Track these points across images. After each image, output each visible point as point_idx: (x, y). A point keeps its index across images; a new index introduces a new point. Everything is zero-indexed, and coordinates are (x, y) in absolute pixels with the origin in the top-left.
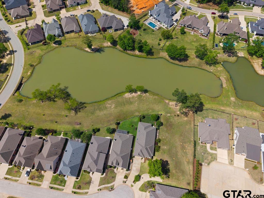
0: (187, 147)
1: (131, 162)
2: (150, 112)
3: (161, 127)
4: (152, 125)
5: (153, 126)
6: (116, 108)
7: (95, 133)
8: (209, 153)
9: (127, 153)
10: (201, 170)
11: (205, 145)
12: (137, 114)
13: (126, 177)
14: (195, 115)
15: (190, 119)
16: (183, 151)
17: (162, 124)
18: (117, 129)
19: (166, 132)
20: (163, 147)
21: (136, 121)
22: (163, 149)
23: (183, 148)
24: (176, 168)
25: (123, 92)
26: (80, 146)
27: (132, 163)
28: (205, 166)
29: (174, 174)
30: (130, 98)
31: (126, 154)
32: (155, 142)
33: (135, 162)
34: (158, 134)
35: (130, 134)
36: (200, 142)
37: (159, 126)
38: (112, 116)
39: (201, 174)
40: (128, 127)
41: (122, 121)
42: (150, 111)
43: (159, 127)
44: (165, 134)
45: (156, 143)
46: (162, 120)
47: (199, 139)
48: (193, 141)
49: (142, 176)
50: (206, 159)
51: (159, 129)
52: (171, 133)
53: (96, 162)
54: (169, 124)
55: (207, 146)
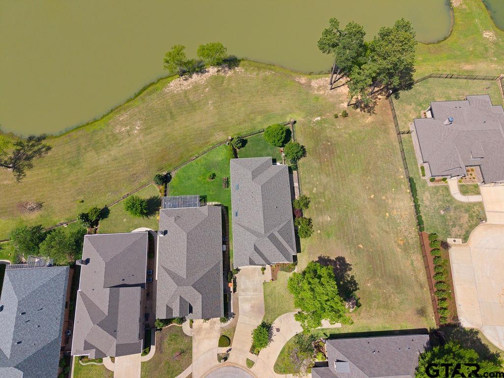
0: (390, 202)
1: (232, 290)
2: (260, 123)
3: (300, 162)
4: (274, 161)
5: (278, 164)
6: (148, 131)
7: (96, 223)
8: (460, 206)
9: (212, 266)
10: (447, 260)
11: (443, 183)
12: (220, 137)
13: (225, 340)
14: (394, 100)
15: (381, 118)
16: (384, 217)
17: (303, 152)
18: (165, 195)
19: (320, 174)
20: (320, 219)
21: (220, 159)
22: (321, 224)
23: (380, 207)
24: (375, 274)
25: (162, 79)
27: (235, 290)
28: (455, 245)
29: (370, 292)
30: (186, 92)
31: (207, 270)
32: (293, 208)
33: (243, 287)
34: (296, 185)
35: (211, 203)
36: (428, 176)
37: (295, 160)
38: (141, 159)
39: (448, 272)
40: (199, 182)
41: (175, 169)
42: (259, 119)
43: (296, 162)
44: (318, 177)
45: (297, 213)
46: (299, 138)
47: (420, 170)
48: (407, 181)
49: (276, 324)
50: (454, 226)
51: (296, 168)
52: (337, 172)
53: (109, 324)
54: (324, 145)
55: (450, 186)
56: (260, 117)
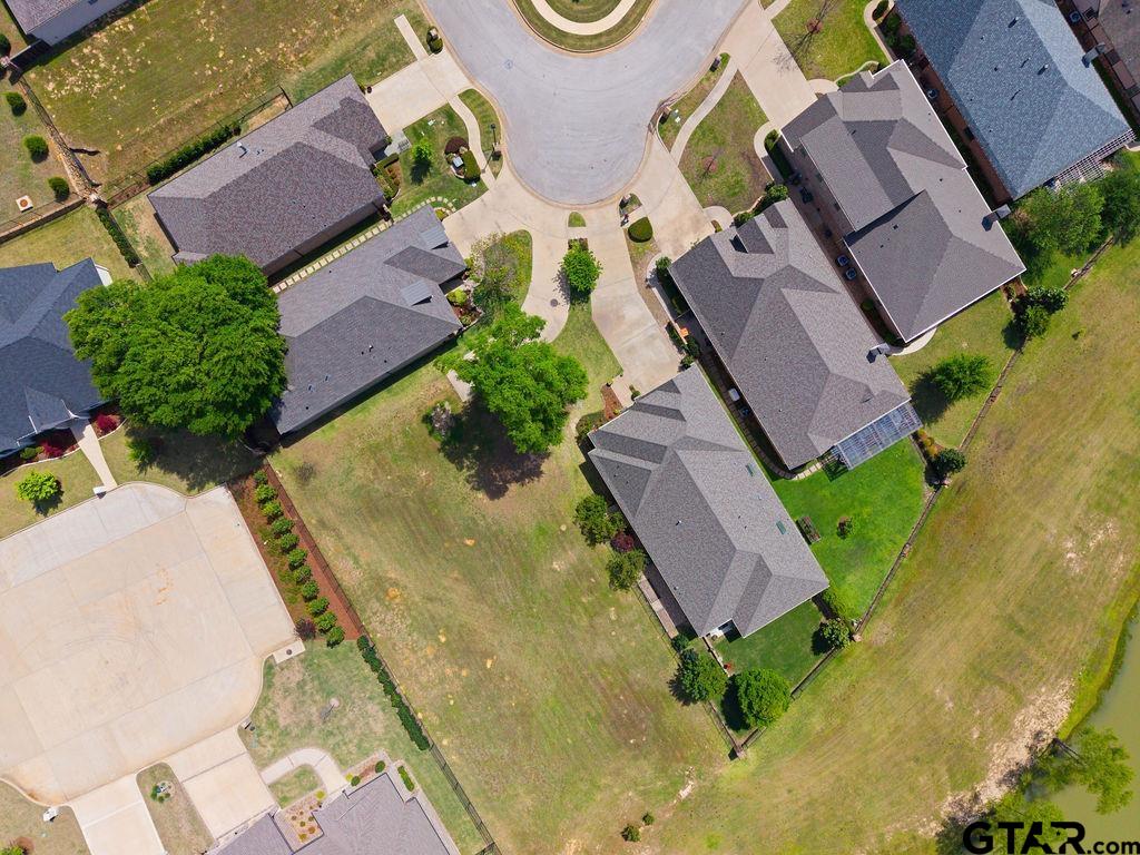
0: (448, 671)
1: (676, 326)
2: (808, 714)
3: (673, 665)
4: (732, 634)
5: (720, 633)
6: (1043, 560)
8: (303, 735)
9: (741, 343)
10: (290, 603)
11: (355, 772)
12: (878, 632)
13: (640, 234)
16: (448, 630)
17: (683, 691)
18: (916, 436)
19: (619, 657)
20: (572, 556)
21: (850, 578)
22: (567, 547)
23: (464, 649)
24: (422, 501)
25: (1095, 708)
26: (1040, 153)
27: (670, 328)
28: (286, 643)
29: (416, 460)
30: (1021, 702)
31: (749, 329)
32: (639, 545)
33: (658, 343)
34: (657, 605)
35: (813, 469)
36: (392, 769)
37: (688, 661)
38: (1015, 490)
39: (279, 580)
40: (863, 503)
41: (931, 504)
42: (817, 723)
43: (683, 658)
44: (618, 648)
45: (628, 539)
46: (703, 719)
47: (413, 779)
48: (433, 738)
49: (564, 310)
50: (301, 685)
51: (676, 644)
52: (586, 680)
53: (873, 138)
54: (642, 733)
55: (338, 772)
56: (818, 728)
